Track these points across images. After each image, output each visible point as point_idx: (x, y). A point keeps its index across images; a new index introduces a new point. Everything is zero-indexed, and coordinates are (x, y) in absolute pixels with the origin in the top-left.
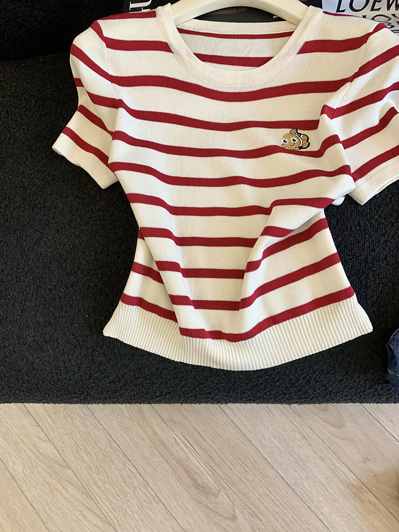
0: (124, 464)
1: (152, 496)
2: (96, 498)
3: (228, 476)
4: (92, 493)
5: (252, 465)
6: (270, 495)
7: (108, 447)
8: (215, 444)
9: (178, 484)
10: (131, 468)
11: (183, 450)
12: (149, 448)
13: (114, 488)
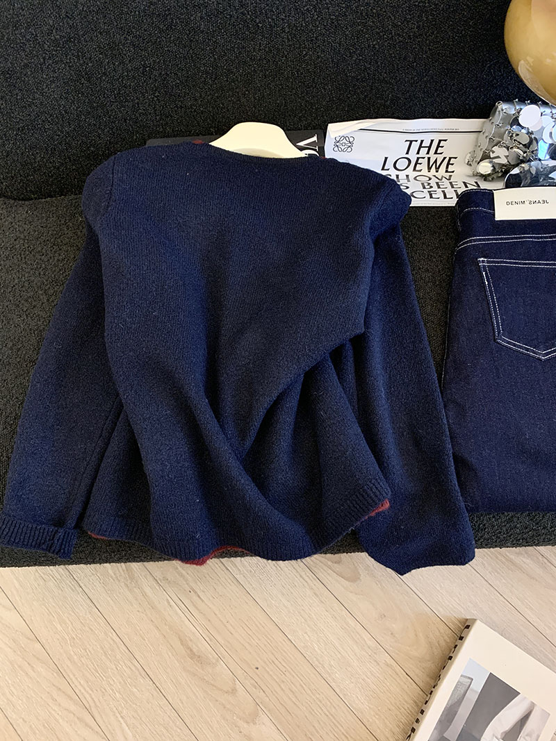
0: (106, 634)
1: (138, 670)
2: (68, 676)
3: (228, 642)
4: (65, 670)
5: (256, 628)
6: (276, 662)
7: (88, 613)
8: (215, 605)
9: (170, 654)
10: (114, 638)
11: (177, 614)
12: (138, 613)
13: (93, 663)
